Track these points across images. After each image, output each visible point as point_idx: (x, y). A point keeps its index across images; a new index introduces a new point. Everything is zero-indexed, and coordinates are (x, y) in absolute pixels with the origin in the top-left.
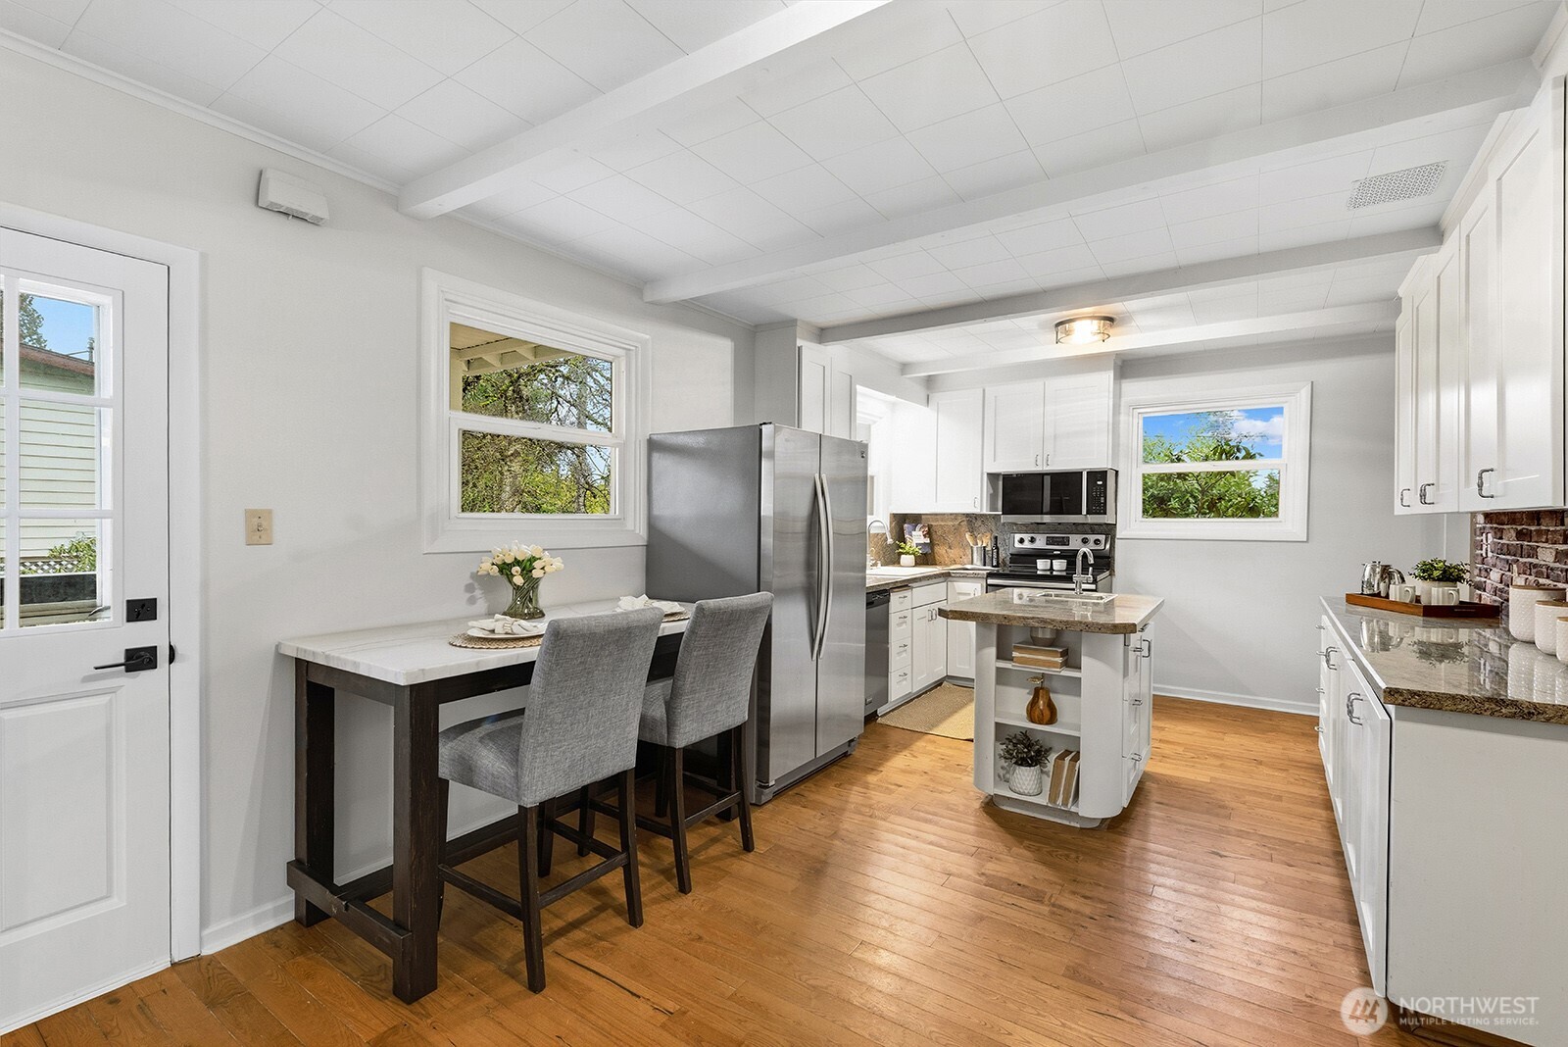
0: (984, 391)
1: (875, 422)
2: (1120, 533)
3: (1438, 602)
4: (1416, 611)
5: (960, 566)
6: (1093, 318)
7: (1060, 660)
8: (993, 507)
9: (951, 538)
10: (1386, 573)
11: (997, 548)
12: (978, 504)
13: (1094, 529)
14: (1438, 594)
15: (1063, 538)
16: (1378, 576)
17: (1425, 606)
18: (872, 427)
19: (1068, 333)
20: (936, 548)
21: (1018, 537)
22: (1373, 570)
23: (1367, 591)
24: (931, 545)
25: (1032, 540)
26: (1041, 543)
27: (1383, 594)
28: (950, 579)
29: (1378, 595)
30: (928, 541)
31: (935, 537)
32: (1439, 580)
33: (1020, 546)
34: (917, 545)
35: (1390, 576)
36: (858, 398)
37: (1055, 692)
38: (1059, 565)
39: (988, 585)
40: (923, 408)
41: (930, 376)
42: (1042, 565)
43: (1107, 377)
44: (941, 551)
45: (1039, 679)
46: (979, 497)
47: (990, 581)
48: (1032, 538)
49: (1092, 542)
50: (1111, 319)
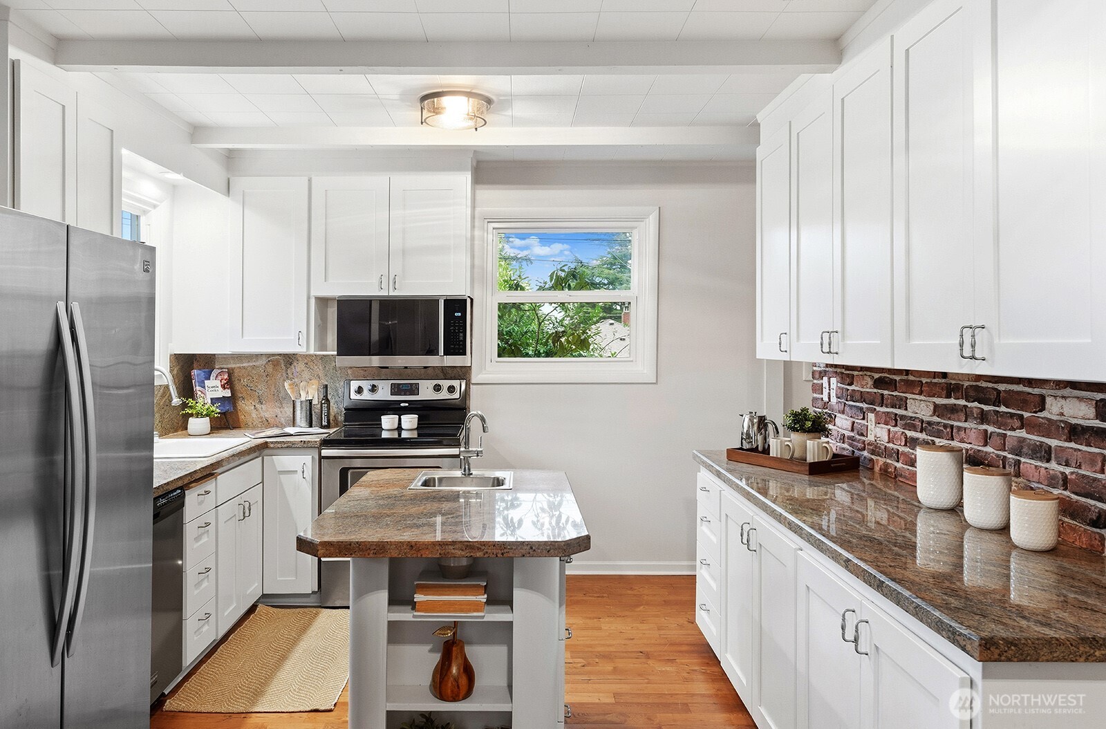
0: (310, 180)
1: (145, 212)
2: (475, 378)
3: (814, 458)
4: (803, 468)
5: (276, 431)
6: (469, 94)
7: (483, 598)
8: (322, 345)
9: (261, 388)
10: (762, 423)
11: (328, 401)
12: (303, 341)
13: (447, 373)
14: (813, 448)
15: (411, 384)
16: (756, 428)
17: (810, 464)
18: (143, 220)
19: (436, 111)
20: (241, 405)
21: (354, 385)
22: (751, 420)
23: (746, 446)
24: (232, 400)
25: (373, 389)
26: (384, 393)
27: (760, 449)
28: (266, 451)
29: (755, 450)
30: (228, 393)
31: (238, 387)
32: (809, 431)
33: (358, 397)
34: (214, 401)
35: (766, 425)
36: (125, 174)
37: (470, 643)
38: (410, 421)
39: (321, 458)
40: (222, 198)
41: (230, 151)
42: (388, 421)
43: (464, 179)
44: (247, 407)
45: (449, 628)
46: (304, 332)
47: (325, 452)
48: (374, 386)
49: (445, 389)
50: (489, 101)
